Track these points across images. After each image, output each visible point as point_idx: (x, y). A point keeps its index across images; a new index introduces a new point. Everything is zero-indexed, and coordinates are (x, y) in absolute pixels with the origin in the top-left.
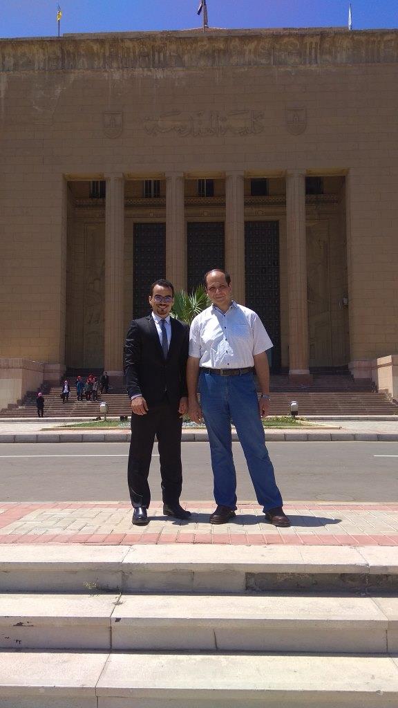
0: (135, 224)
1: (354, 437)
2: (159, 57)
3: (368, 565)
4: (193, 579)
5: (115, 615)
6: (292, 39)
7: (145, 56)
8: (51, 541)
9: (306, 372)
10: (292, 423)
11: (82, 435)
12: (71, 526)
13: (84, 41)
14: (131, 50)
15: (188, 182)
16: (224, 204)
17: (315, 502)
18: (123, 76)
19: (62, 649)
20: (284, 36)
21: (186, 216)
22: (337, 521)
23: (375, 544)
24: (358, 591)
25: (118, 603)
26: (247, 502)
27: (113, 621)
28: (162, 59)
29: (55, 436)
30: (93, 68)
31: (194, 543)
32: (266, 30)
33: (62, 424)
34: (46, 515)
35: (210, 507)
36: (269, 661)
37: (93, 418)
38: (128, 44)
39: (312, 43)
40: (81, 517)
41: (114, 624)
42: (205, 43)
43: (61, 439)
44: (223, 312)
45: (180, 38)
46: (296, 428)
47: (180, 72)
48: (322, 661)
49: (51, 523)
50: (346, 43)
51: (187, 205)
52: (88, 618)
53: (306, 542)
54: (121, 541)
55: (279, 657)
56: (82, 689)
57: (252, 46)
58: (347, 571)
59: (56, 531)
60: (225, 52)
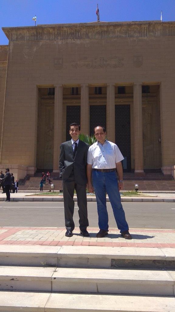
0: (67, 106)
1: (163, 201)
2: (78, 35)
3: (165, 256)
4: (88, 261)
5: (54, 276)
6: (136, 26)
7: (72, 34)
8: (27, 243)
9: (142, 171)
10: (135, 194)
11: (43, 198)
12: (36, 238)
13: (46, 28)
14: (66, 32)
15: (90, 88)
16: (106, 98)
17: (143, 229)
18: (63, 43)
19: (31, 291)
20: (133, 25)
21: (90, 102)
22: (153, 237)
23: (169, 247)
24: (161, 268)
25: (55, 271)
26: (113, 228)
27: (53, 279)
28: (79, 35)
29: (31, 198)
30: (50, 39)
31: (89, 246)
32: (125, 22)
33: (35, 193)
34: (25, 232)
35: (97, 230)
36: (121, 298)
37: (48, 191)
38: (65, 29)
39: (144, 28)
40: (41, 234)
41: (53, 280)
42: (98, 28)
43: (34, 200)
44: (102, 145)
45: (87, 26)
46: (137, 196)
47: (87, 41)
48: (144, 298)
49: (28, 236)
50: (160, 27)
51: (90, 98)
52: (42, 277)
53: (138, 246)
54: (57, 244)
55: (125, 296)
56: (39, 308)
57: (119, 29)
58: (156, 259)
59: (30, 240)
60: (107, 32)
